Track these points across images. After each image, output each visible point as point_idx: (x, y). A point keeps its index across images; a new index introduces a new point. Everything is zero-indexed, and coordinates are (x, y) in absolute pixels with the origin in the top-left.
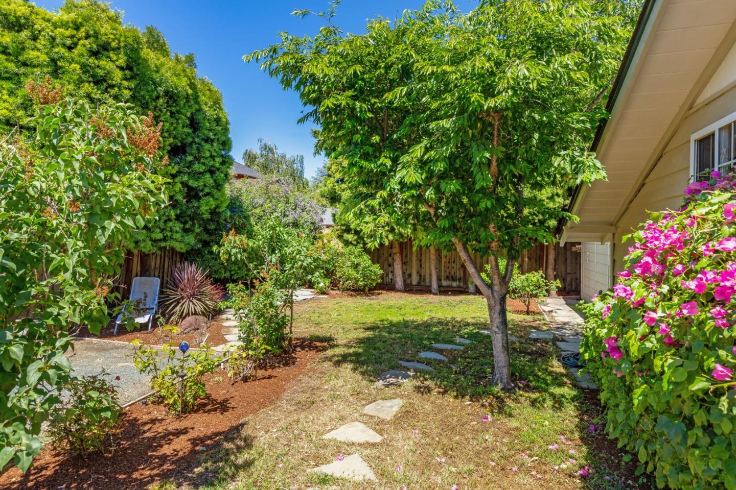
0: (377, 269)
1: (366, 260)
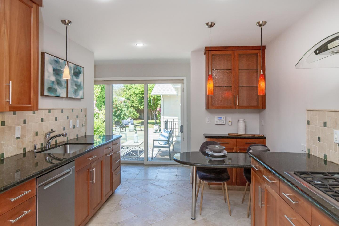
0: (138, 115)
1: (136, 113)
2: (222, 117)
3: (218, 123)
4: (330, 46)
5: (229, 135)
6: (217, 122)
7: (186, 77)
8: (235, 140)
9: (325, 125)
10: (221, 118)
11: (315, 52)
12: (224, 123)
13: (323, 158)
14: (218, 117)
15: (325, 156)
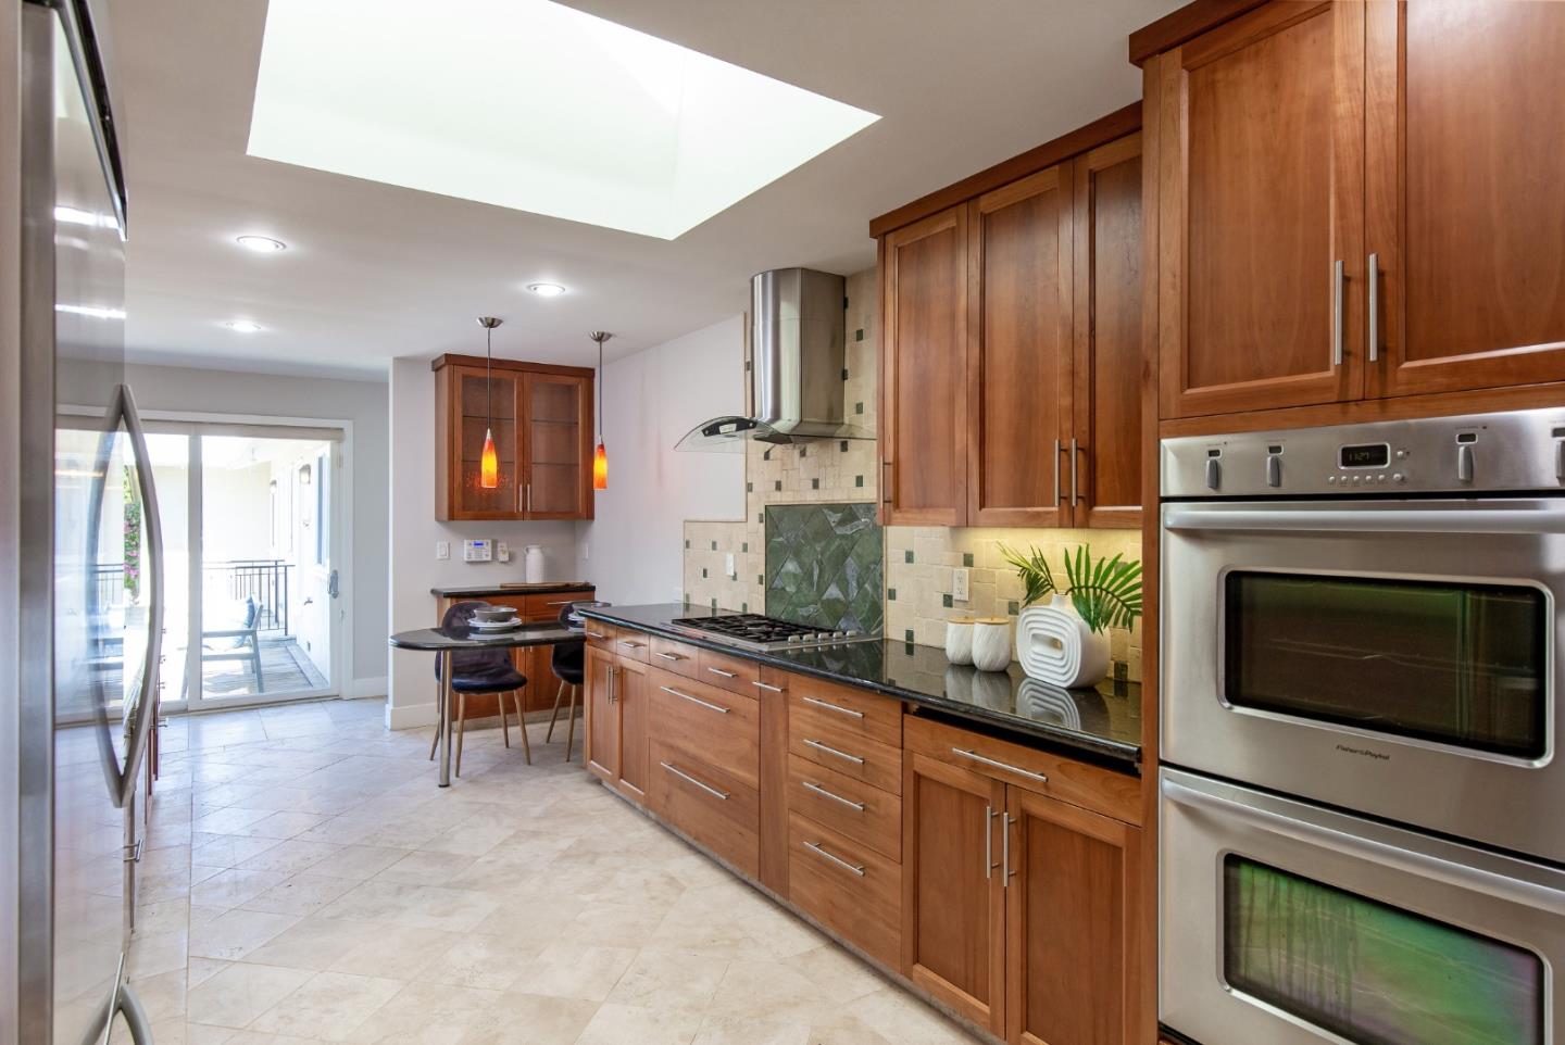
2: (485, 542)
3: (473, 559)
4: (722, 429)
5: (502, 587)
6: (469, 555)
7: (351, 422)
8: (523, 597)
9: (714, 545)
10: (481, 544)
11: (704, 431)
12: (489, 558)
13: (710, 605)
14: (472, 542)
15: (714, 601)
